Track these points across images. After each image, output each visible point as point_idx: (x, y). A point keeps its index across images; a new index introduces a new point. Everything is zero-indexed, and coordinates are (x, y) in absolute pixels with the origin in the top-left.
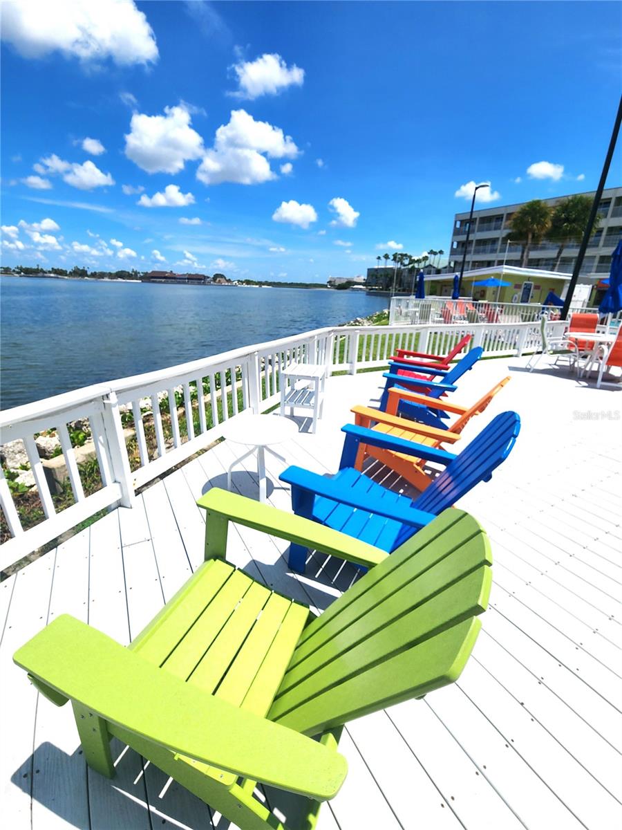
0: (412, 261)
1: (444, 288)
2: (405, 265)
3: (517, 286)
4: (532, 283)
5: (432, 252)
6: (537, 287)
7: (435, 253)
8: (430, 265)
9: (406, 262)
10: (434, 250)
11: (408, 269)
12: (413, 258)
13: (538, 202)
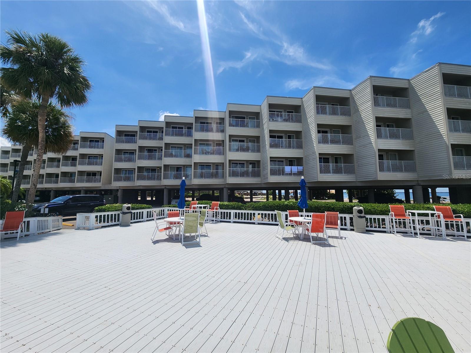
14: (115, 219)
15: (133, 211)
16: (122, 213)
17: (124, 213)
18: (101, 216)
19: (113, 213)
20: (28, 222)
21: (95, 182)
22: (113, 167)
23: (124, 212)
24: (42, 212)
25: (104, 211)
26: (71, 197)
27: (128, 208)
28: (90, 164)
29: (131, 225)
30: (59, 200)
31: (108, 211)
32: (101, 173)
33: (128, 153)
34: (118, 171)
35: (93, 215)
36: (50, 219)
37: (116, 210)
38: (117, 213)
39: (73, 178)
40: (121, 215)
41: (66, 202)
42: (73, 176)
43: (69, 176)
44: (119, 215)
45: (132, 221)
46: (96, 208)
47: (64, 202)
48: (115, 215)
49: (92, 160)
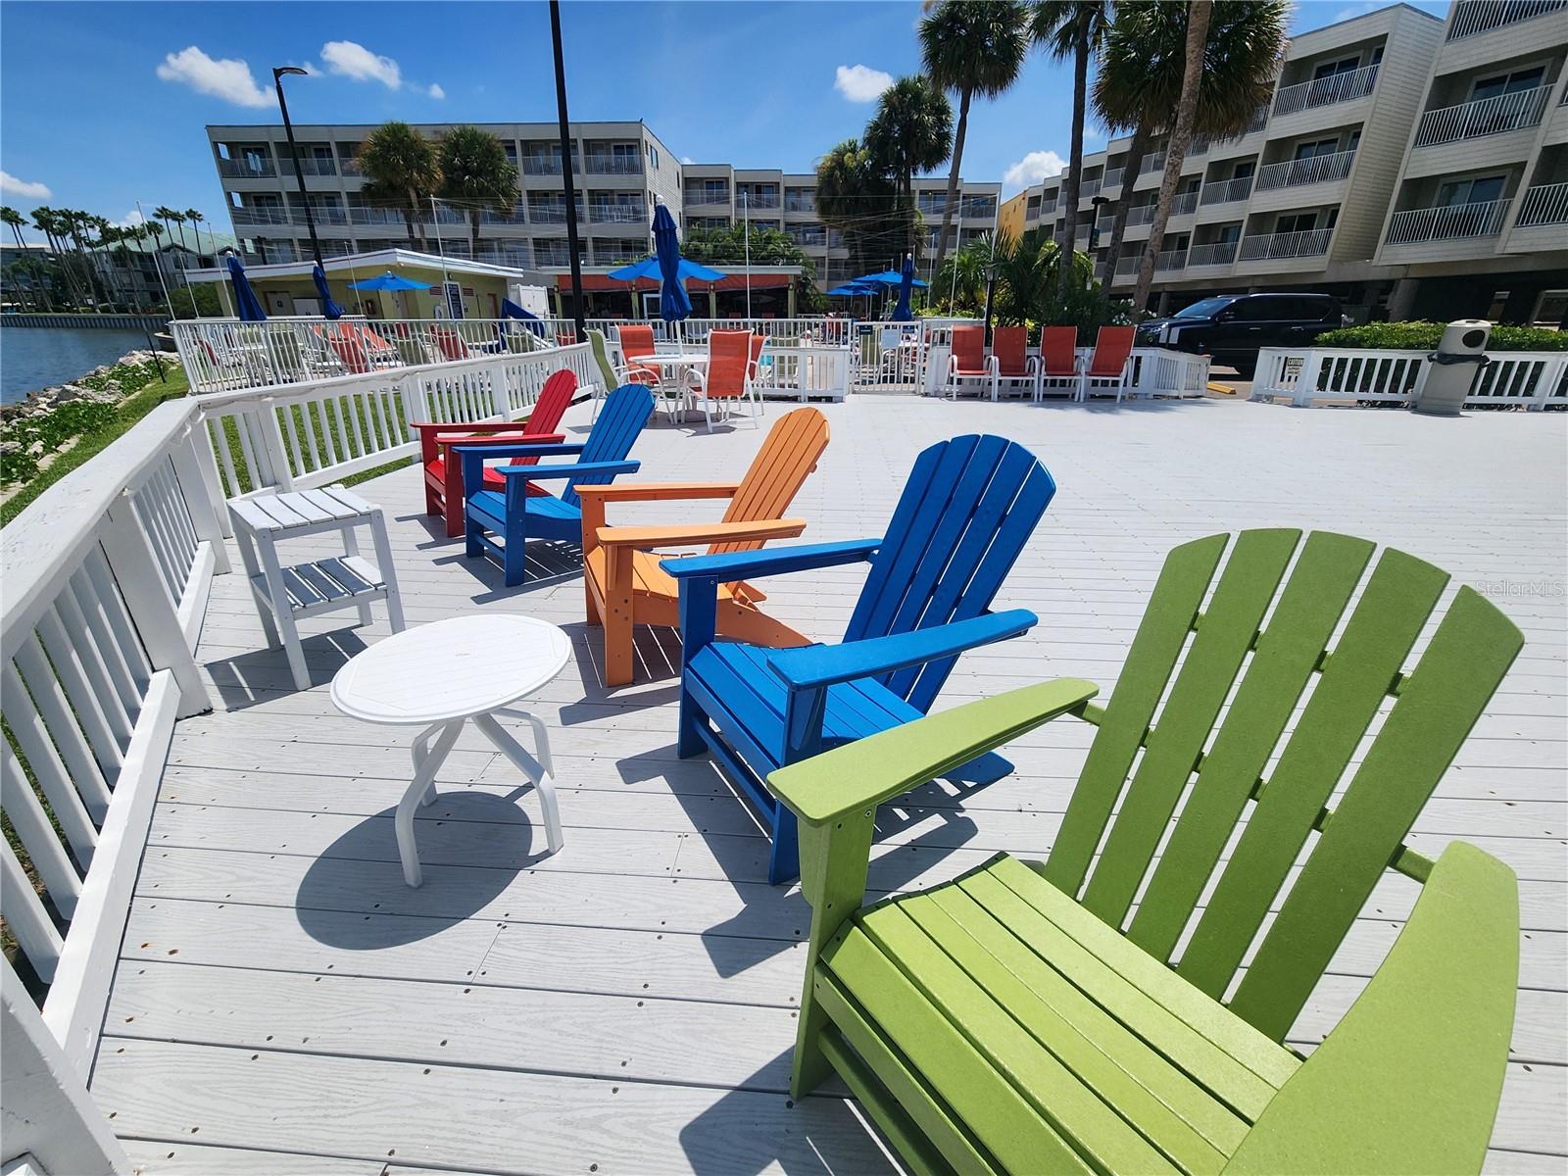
0: (109, 235)
1: (273, 299)
2: (90, 244)
3: (436, 291)
4: (457, 283)
5: (164, 213)
6: (468, 292)
7: (176, 217)
8: (173, 247)
9: (95, 234)
10: (173, 208)
11: (108, 252)
12: (112, 226)
13: (403, 126)
14: (1396, 380)
15: (1493, 356)
16: (1435, 357)
17: (1448, 359)
18: (1342, 362)
19: (1395, 355)
20: (1139, 359)
21: (1303, 253)
22: (1400, 174)
23: (1446, 355)
24: (1162, 340)
25: (1356, 343)
26: (1234, 301)
27: (1473, 339)
28: (1299, 178)
29: (1461, 413)
30: (1199, 311)
31: (1373, 346)
32: (1335, 213)
33: (1502, 80)
34: (1418, 190)
35: (1313, 358)
36: (1184, 359)
37: (1409, 347)
38: (1409, 356)
39: (1229, 244)
40: (1426, 367)
41: (1220, 315)
42: (1230, 238)
43: (1219, 240)
44: (1416, 364)
45: (1470, 400)
46: (1325, 334)
47: (1213, 317)
48: (1401, 364)
49: (1310, 161)
